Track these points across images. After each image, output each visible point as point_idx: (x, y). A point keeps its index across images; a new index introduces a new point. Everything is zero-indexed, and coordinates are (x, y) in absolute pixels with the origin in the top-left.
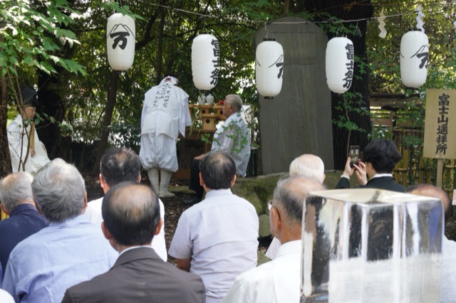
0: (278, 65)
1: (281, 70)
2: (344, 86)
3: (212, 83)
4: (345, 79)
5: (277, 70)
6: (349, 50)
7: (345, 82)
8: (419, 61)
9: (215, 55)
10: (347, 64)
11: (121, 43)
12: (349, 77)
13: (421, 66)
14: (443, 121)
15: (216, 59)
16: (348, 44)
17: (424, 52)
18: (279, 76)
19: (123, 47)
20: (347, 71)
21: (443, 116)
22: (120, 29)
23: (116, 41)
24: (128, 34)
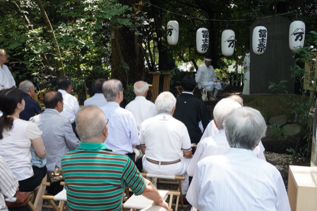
0: (228, 41)
1: (230, 44)
2: (258, 51)
3: (202, 50)
4: (258, 47)
5: (228, 44)
6: (261, 33)
7: (258, 49)
8: (295, 37)
9: (204, 37)
10: (259, 40)
11: (169, 33)
12: (260, 46)
13: (296, 40)
14: (313, 70)
15: (204, 39)
16: (261, 30)
17: (298, 32)
18: (229, 46)
19: (170, 35)
20: (259, 43)
21: (313, 67)
22: (169, 28)
23: (168, 33)
24: (172, 30)
